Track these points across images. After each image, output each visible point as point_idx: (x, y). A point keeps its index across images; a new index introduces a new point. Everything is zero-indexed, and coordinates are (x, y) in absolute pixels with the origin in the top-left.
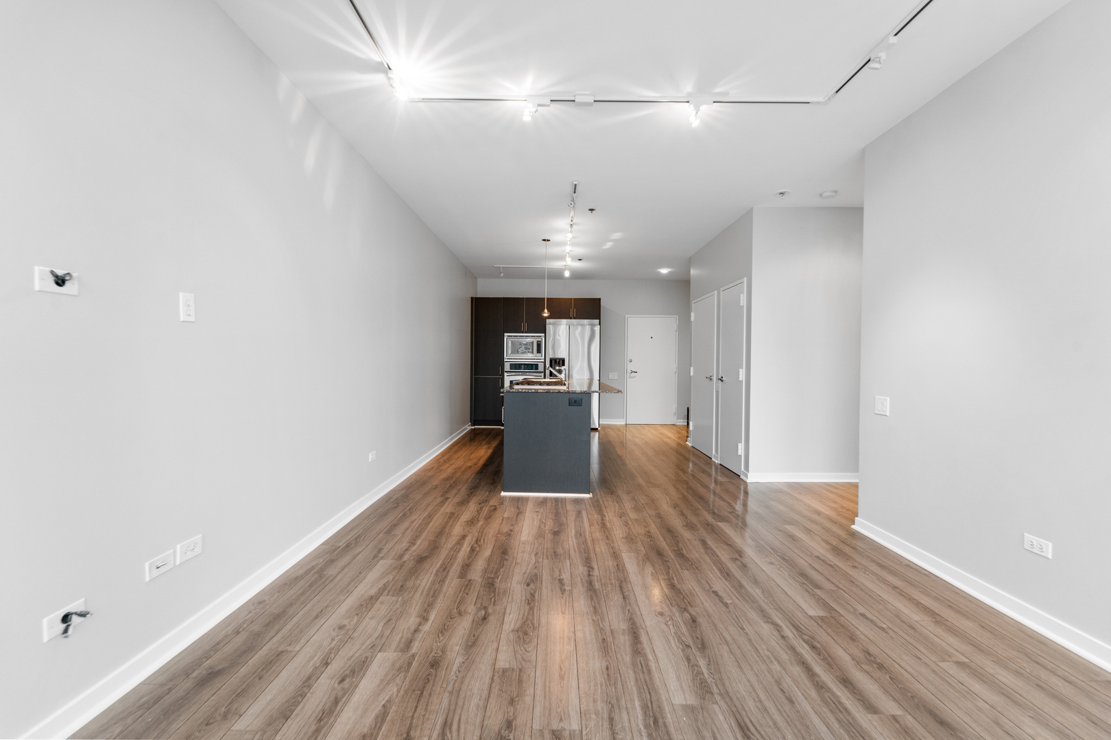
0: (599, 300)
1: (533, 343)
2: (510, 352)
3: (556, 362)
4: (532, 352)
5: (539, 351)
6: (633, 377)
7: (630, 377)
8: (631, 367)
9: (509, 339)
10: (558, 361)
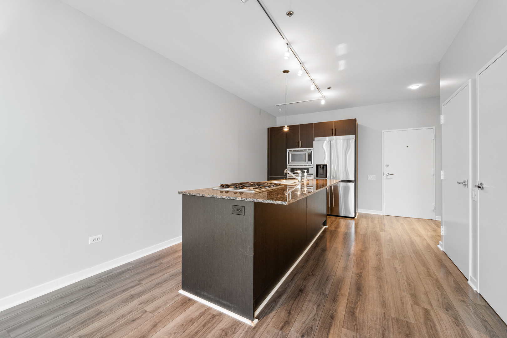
0: (355, 120)
1: (305, 154)
2: (291, 161)
3: (320, 167)
4: (305, 161)
5: (310, 160)
6: (389, 179)
7: (387, 179)
8: (387, 170)
9: (290, 153)
10: (322, 166)
